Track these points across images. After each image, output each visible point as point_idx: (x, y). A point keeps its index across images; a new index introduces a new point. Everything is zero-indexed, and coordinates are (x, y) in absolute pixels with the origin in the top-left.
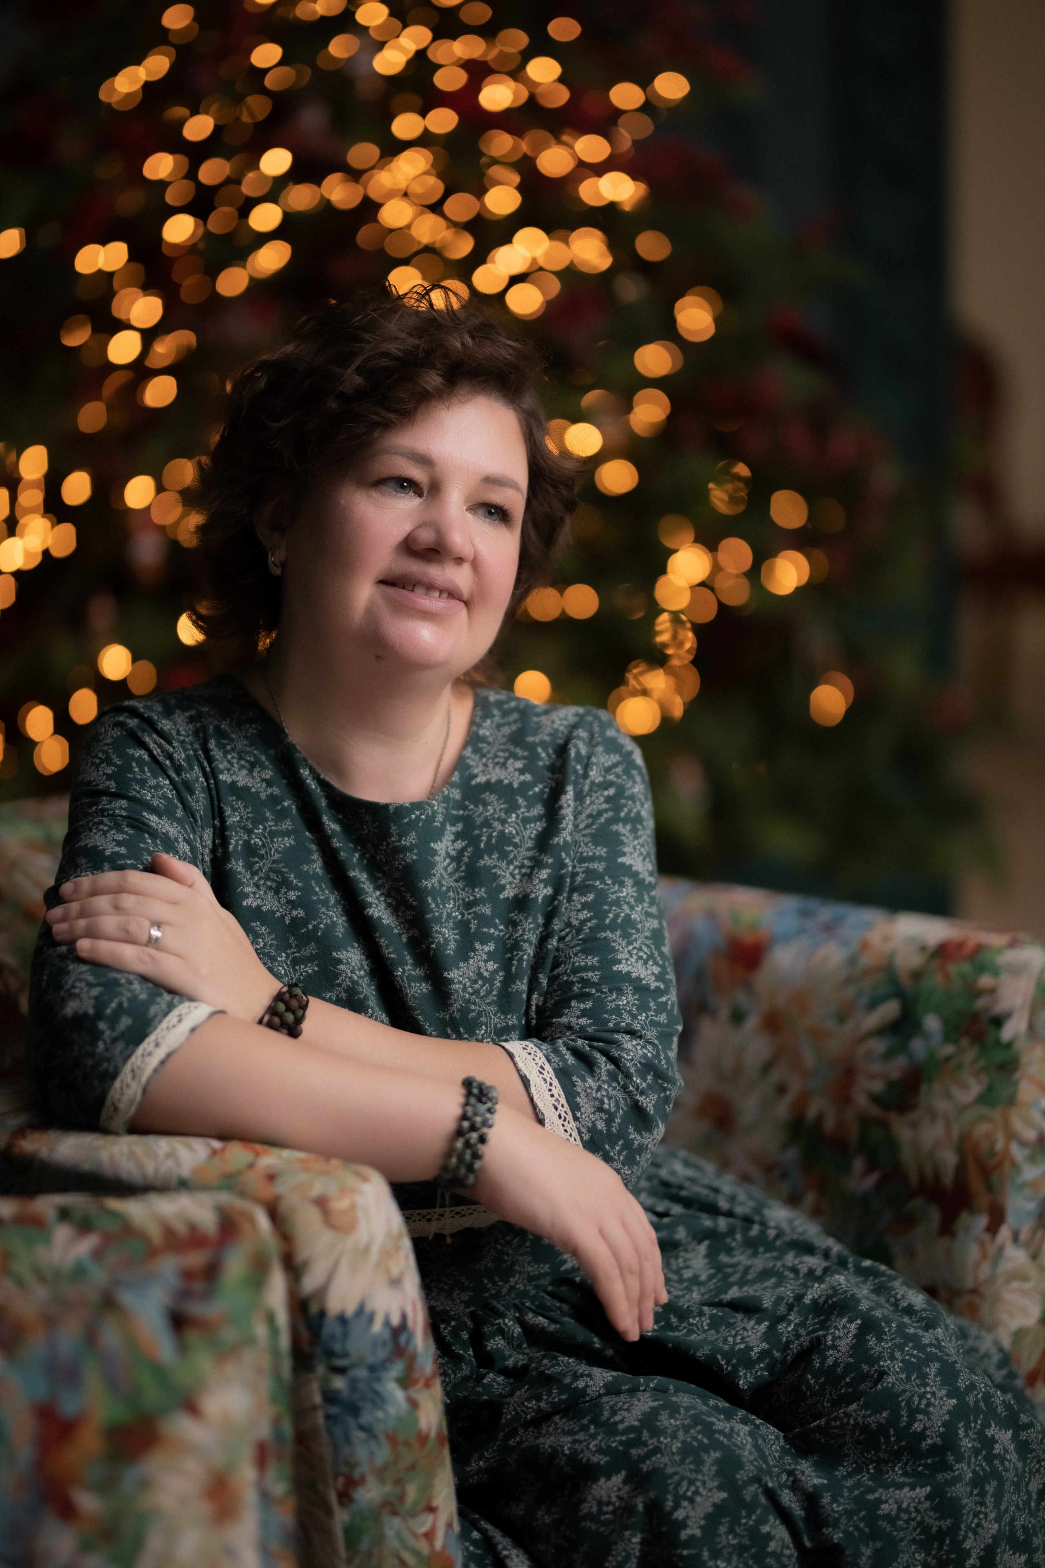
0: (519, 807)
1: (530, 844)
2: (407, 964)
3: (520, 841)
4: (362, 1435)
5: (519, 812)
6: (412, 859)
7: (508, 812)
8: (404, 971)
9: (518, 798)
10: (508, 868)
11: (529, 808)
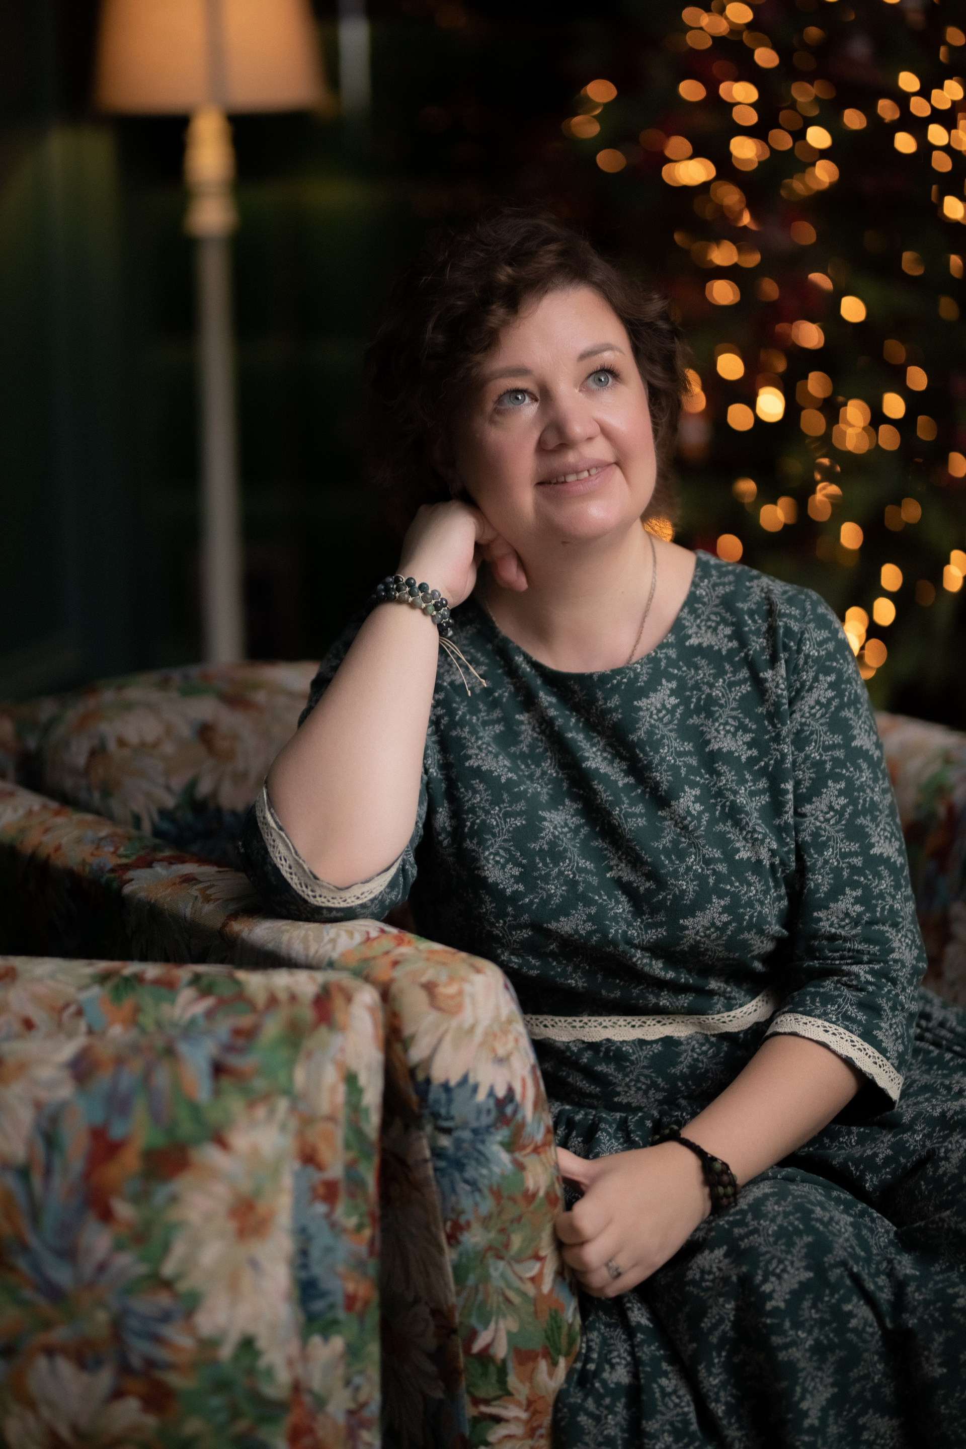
0: (726, 673)
1: (734, 705)
2: (624, 804)
3: (726, 702)
4: (468, 1188)
5: (726, 677)
6: (618, 718)
7: (716, 677)
8: (621, 810)
9: (726, 664)
10: (714, 725)
11: (734, 673)
